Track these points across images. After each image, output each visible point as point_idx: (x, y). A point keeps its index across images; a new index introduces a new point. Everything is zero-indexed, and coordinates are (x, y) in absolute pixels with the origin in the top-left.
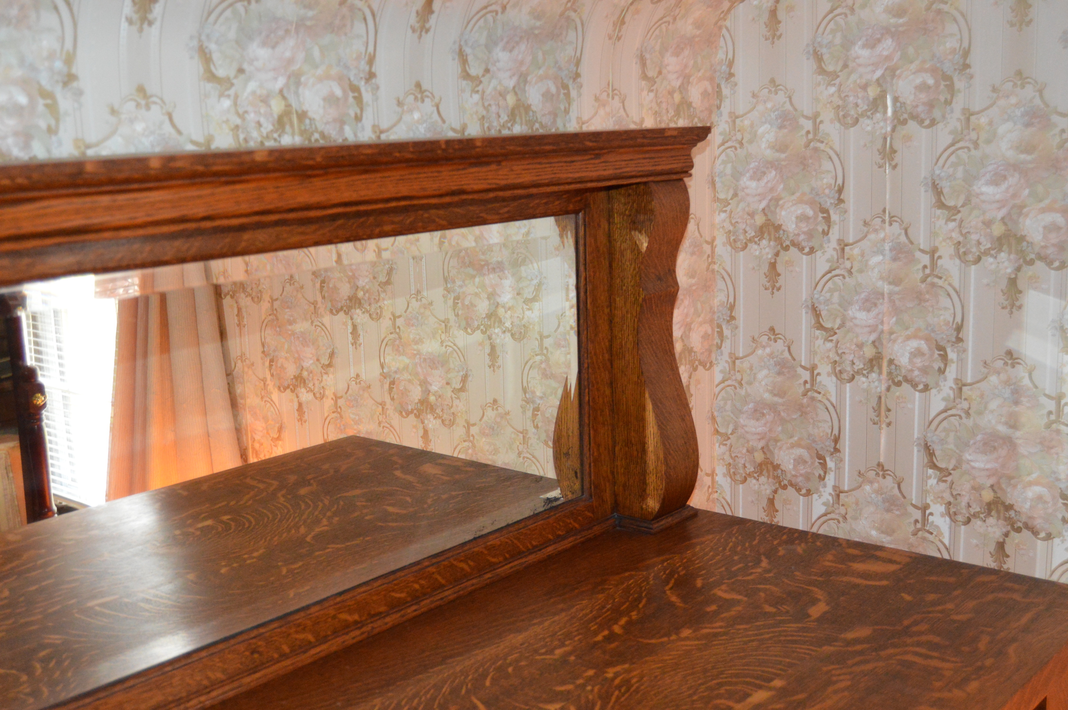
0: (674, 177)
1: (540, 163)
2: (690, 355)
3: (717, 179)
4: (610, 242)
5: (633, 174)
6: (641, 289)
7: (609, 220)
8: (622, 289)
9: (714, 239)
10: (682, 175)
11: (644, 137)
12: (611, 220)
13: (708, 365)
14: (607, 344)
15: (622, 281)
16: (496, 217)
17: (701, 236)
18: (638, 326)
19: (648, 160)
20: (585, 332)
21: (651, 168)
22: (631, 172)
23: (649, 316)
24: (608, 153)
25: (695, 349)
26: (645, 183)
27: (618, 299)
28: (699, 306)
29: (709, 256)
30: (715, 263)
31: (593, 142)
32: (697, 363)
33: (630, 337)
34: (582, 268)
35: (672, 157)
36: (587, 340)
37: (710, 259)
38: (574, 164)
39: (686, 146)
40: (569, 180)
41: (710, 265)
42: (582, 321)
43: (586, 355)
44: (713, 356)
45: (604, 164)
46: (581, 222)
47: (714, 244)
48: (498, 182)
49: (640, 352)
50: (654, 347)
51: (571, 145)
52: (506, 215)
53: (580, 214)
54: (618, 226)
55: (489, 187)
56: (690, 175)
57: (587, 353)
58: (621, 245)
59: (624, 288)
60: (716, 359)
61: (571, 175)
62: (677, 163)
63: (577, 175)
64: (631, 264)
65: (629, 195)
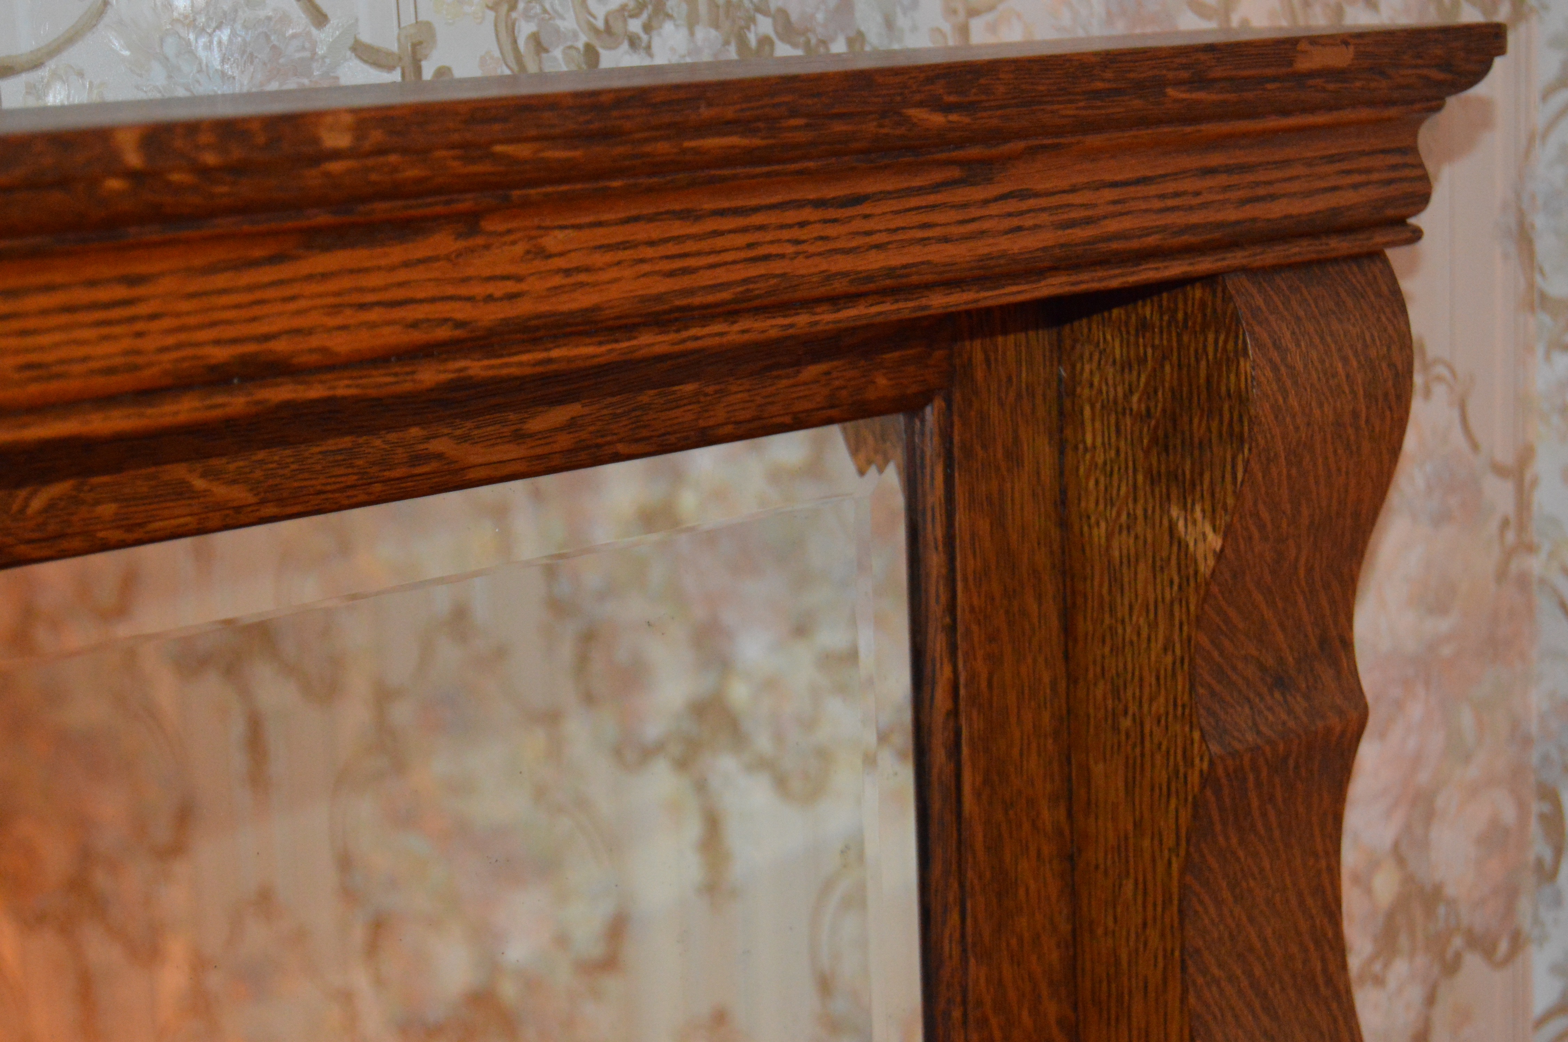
0: (1340, 245)
1: (685, 215)
2: (1430, 911)
3: (1539, 221)
4: (1064, 524)
5: (1151, 241)
6: (1196, 735)
7: (1061, 430)
8: (1116, 729)
9: (1526, 455)
10: (1379, 238)
11: (1200, 81)
12: (1069, 432)
13: (1503, 946)
14: (1055, 956)
15: (1116, 693)
16: (513, 451)
17: (1475, 446)
18: (1184, 887)
19: (1223, 179)
20: (954, 917)
21: (1232, 215)
22: (1147, 232)
23: (1234, 841)
24: (1032, 152)
25: (1450, 891)
26: (1209, 279)
27: (1098, 769)
28: (1467, 719)
29: (1505, 523)
30: (1531, 549)
31: (948, 108)
32: (1458, 942)
33: (1153, 935)
34: (937, 643)
35: (1331, 159)
36: (964, 951)
37: (1511, 536)
38: (866, 208)
39: (1392, 112)
40: (839, 286)
41: (1509, 555)
42: (937, 869)
43: (957, 1014)
44: (1524, 905)
45: (1012, 205)
46: (931, 446)
47: (1528, 477)
48: (461, 312)
49: (1192, 1000)
50: (1258, 971)
51: (839, 127)
52: (564, 441)
53: (928, 410)
54: (1100, 460)
55: (418, 336)
56: (1416, 235)
57: (964, 1002)
58: (1109, 537)
59: (1126, 723)
60: (1537, 921)
61: (843, 264)
62: (1355, 186)
63: (875, 261)
64: (1153, 625)
65: (1144, 326)
